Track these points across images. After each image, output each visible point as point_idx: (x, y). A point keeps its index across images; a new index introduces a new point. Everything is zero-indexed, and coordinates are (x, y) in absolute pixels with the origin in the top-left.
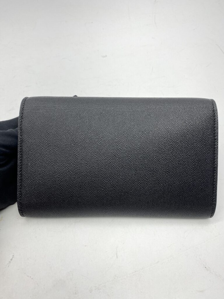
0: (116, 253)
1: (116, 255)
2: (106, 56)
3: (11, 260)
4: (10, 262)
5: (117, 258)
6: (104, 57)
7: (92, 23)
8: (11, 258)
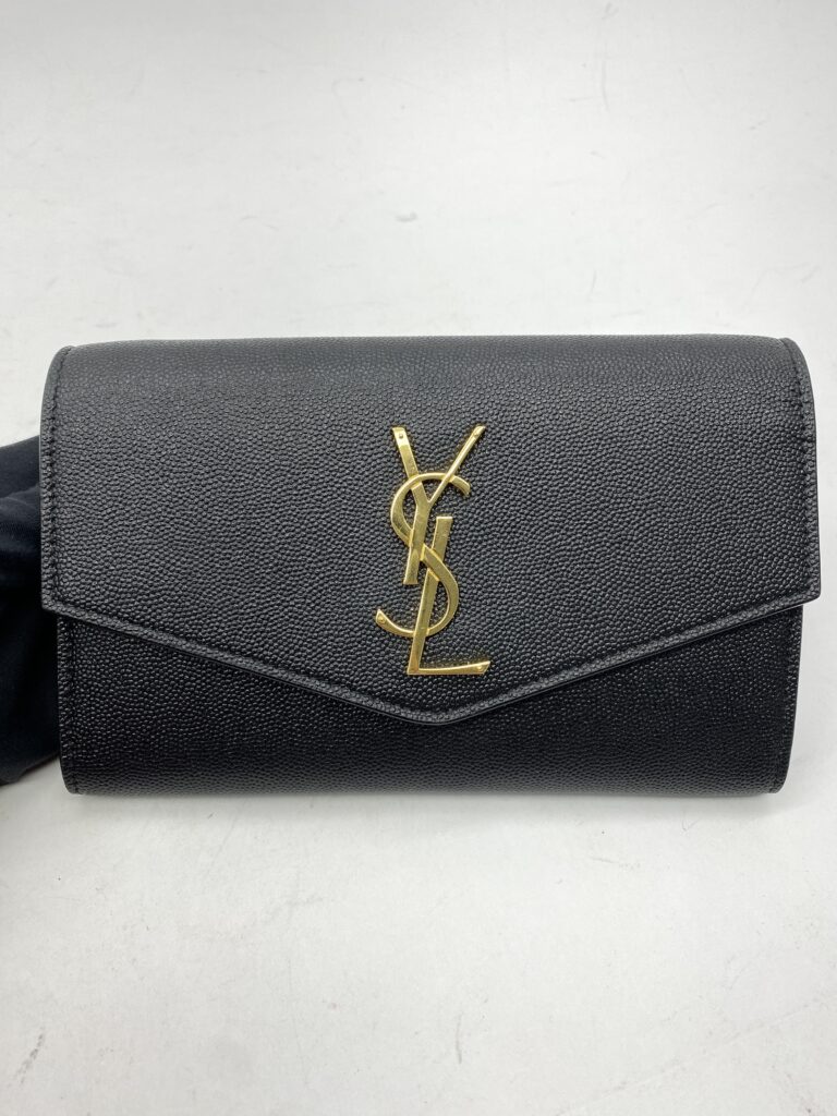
0: (457, 1043)
1: (457, 1048)
2: (413, 217)
3: (34, 1053)
4: (28, 1064)
5: (460, 1060)
6: (404, 220)
7: (361, 80)
8: (32, 1049)
